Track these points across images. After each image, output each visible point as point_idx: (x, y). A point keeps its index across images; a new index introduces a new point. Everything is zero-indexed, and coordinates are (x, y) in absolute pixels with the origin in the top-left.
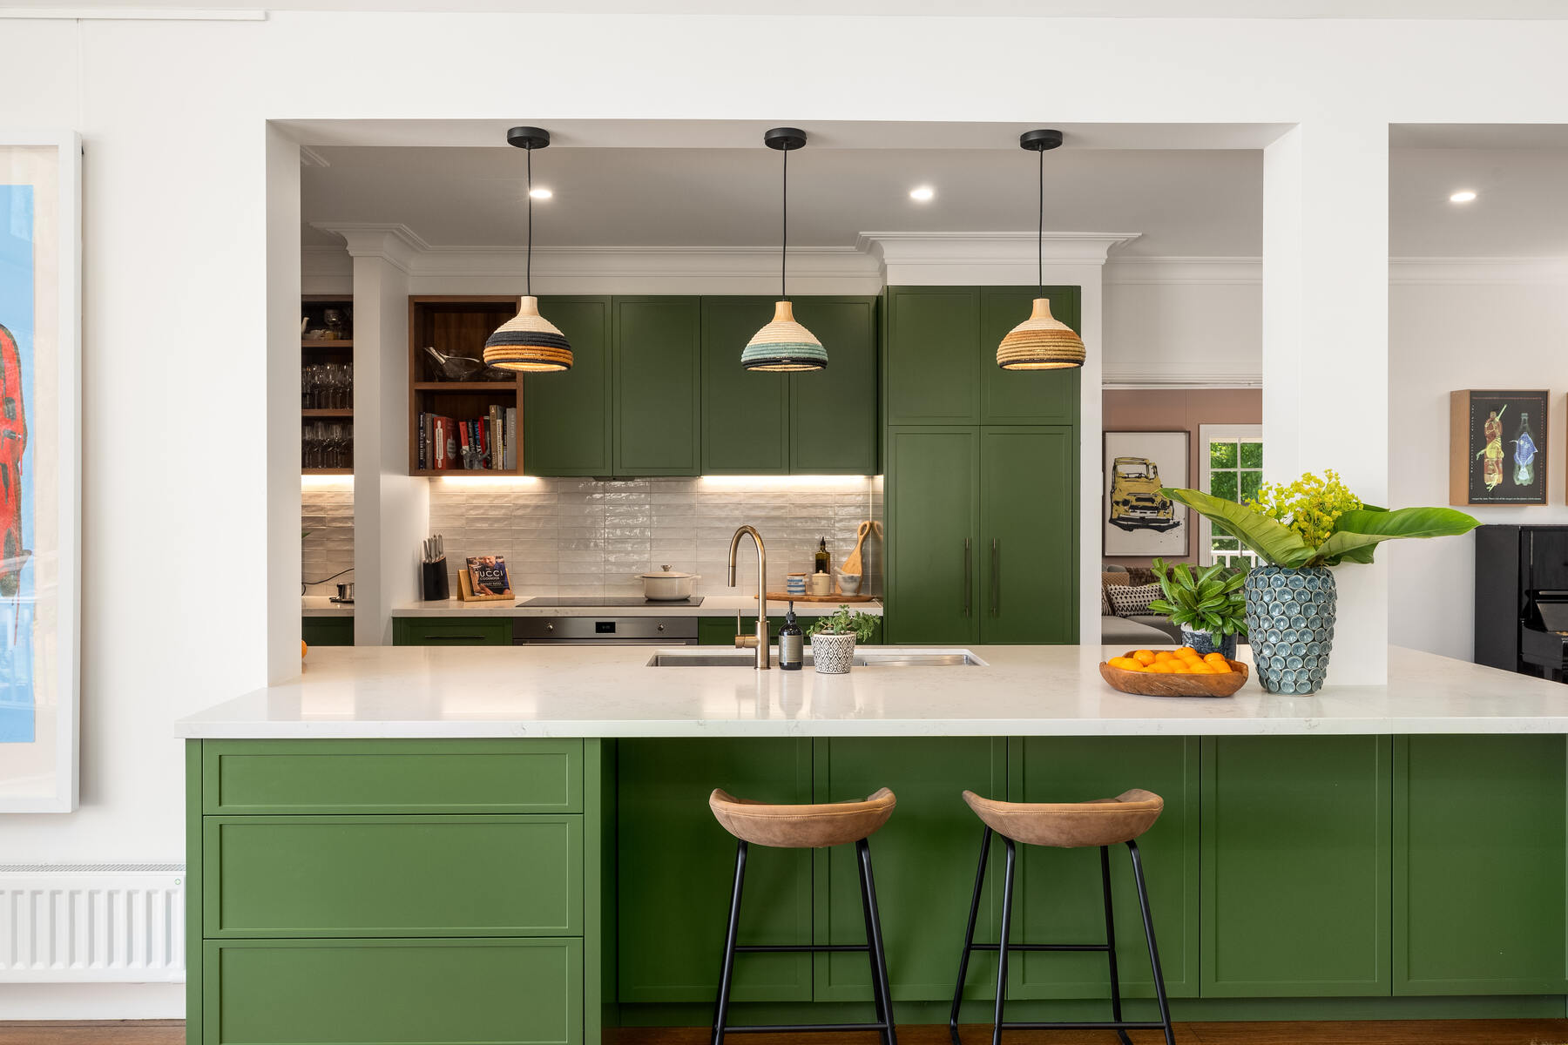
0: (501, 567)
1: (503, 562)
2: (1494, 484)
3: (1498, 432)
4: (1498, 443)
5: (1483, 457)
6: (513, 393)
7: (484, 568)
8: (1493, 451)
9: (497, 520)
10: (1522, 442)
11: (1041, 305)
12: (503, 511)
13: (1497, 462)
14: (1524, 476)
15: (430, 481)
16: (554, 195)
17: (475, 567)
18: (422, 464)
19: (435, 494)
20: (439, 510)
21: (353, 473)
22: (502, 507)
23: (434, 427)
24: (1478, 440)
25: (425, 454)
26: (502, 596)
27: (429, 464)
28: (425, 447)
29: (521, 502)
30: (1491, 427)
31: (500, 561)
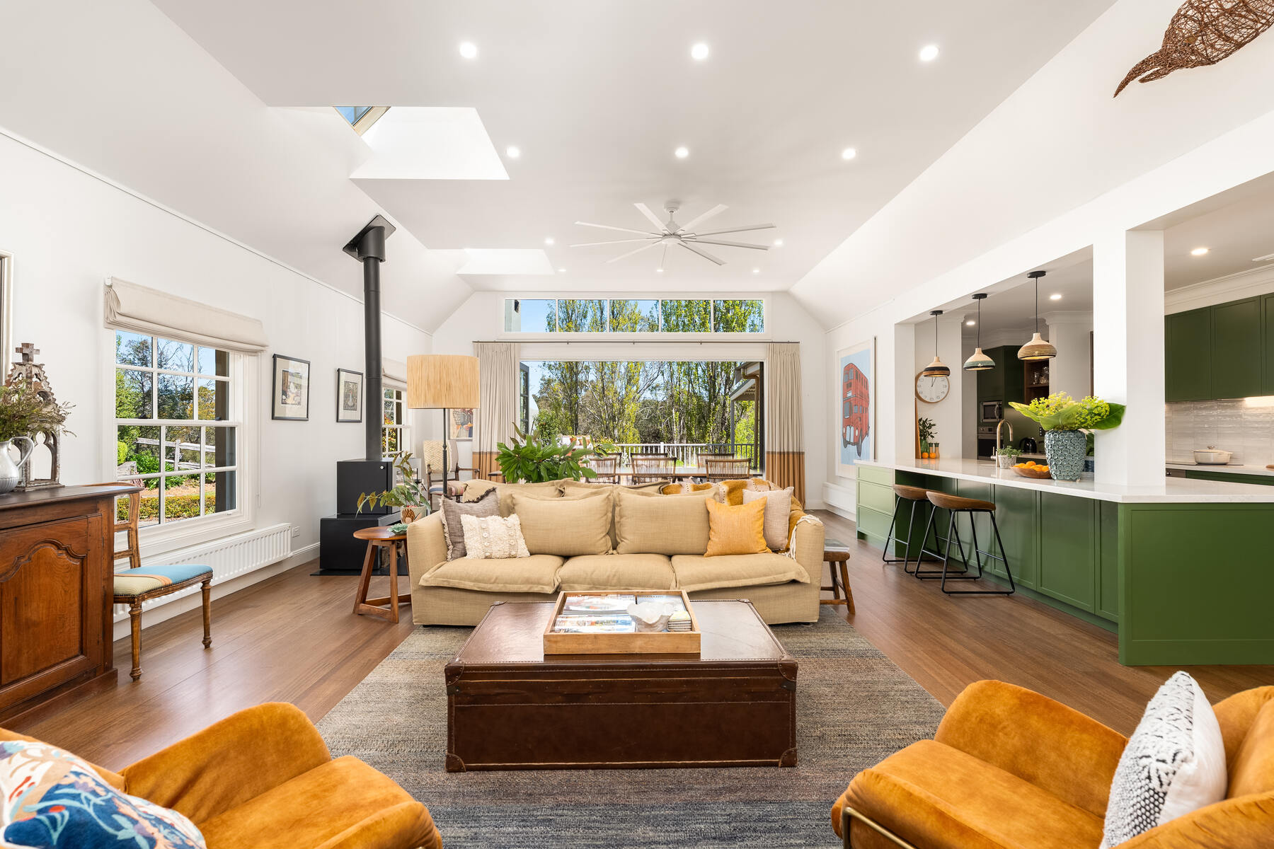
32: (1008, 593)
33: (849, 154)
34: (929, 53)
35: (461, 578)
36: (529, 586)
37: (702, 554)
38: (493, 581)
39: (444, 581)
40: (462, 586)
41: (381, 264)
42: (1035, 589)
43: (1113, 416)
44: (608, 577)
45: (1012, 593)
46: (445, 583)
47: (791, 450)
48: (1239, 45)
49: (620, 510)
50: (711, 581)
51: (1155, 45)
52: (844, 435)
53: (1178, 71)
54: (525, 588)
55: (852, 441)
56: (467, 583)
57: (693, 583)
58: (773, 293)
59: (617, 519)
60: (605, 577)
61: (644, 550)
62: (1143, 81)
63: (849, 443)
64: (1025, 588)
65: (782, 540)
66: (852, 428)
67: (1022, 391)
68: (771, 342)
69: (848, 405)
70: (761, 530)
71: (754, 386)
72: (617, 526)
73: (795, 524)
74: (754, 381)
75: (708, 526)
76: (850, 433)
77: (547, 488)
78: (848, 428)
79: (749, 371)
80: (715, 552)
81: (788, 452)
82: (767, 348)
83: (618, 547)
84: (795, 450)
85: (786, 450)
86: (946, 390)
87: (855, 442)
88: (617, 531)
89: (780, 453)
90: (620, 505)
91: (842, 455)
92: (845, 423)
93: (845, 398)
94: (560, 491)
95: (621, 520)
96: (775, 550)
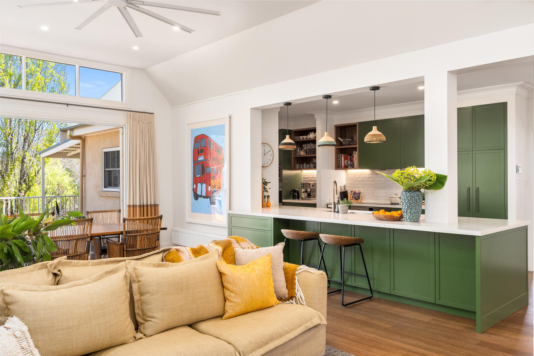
0: (359, 193)
1: (360, 192)
6: (356, 148)
7: (355, 193)
9: (360, 181)
11: (375, 128)
12: (361, 179)
15: (346, 171)
16: (339, 102)
17: (352, 193)
18: (338, 166)
19: (347, 174)
20: (348, 178)
21: (316, 169)
22: (361, 178)
23: (342, 157)
25: (339, 164)
26: (357, 201)
27: (340, 167)
28: (339, 163)
29: (365, 176)
31: (359, 192)
32: (370, 298)
37: (221, 316)
42: (388, 292)
43: (439, 181)
45: (372, 297)
47: (149, 204)
49: (139, 287)
52: (195, 191)
55: (204, 194)
58: (132, 69)
59: (136, 297)
61: (171, 325)
63: (201, 196)
64: (379, 292)
65: (284, 291)
66: (204, 185)
67: (290, 159)
68: (131, 111)
69: (199, 167)
70: (273, 284)
71: (76, 146)
72: (136, 305)
73: (294, 275)
74: (79, 141)
75: (223, 287)
76: (202, 189)
77: (34, 273)
78: (199, 185)
79: (77, 133)
80: (238, 310)
81: (147, 205)
82: (127, 115)
83: (141, 328)
84: (153, 203)
85: (145, 204)
86: (271, 158)
87: (208, 196)
88: (137, 311)
89: (140, 206)
90: (139, 281)
91: (193, 205)
92: (196, 181)
93: (196, 162)
94: (55, 275)
95: (143, 298)
96: (281, 299)
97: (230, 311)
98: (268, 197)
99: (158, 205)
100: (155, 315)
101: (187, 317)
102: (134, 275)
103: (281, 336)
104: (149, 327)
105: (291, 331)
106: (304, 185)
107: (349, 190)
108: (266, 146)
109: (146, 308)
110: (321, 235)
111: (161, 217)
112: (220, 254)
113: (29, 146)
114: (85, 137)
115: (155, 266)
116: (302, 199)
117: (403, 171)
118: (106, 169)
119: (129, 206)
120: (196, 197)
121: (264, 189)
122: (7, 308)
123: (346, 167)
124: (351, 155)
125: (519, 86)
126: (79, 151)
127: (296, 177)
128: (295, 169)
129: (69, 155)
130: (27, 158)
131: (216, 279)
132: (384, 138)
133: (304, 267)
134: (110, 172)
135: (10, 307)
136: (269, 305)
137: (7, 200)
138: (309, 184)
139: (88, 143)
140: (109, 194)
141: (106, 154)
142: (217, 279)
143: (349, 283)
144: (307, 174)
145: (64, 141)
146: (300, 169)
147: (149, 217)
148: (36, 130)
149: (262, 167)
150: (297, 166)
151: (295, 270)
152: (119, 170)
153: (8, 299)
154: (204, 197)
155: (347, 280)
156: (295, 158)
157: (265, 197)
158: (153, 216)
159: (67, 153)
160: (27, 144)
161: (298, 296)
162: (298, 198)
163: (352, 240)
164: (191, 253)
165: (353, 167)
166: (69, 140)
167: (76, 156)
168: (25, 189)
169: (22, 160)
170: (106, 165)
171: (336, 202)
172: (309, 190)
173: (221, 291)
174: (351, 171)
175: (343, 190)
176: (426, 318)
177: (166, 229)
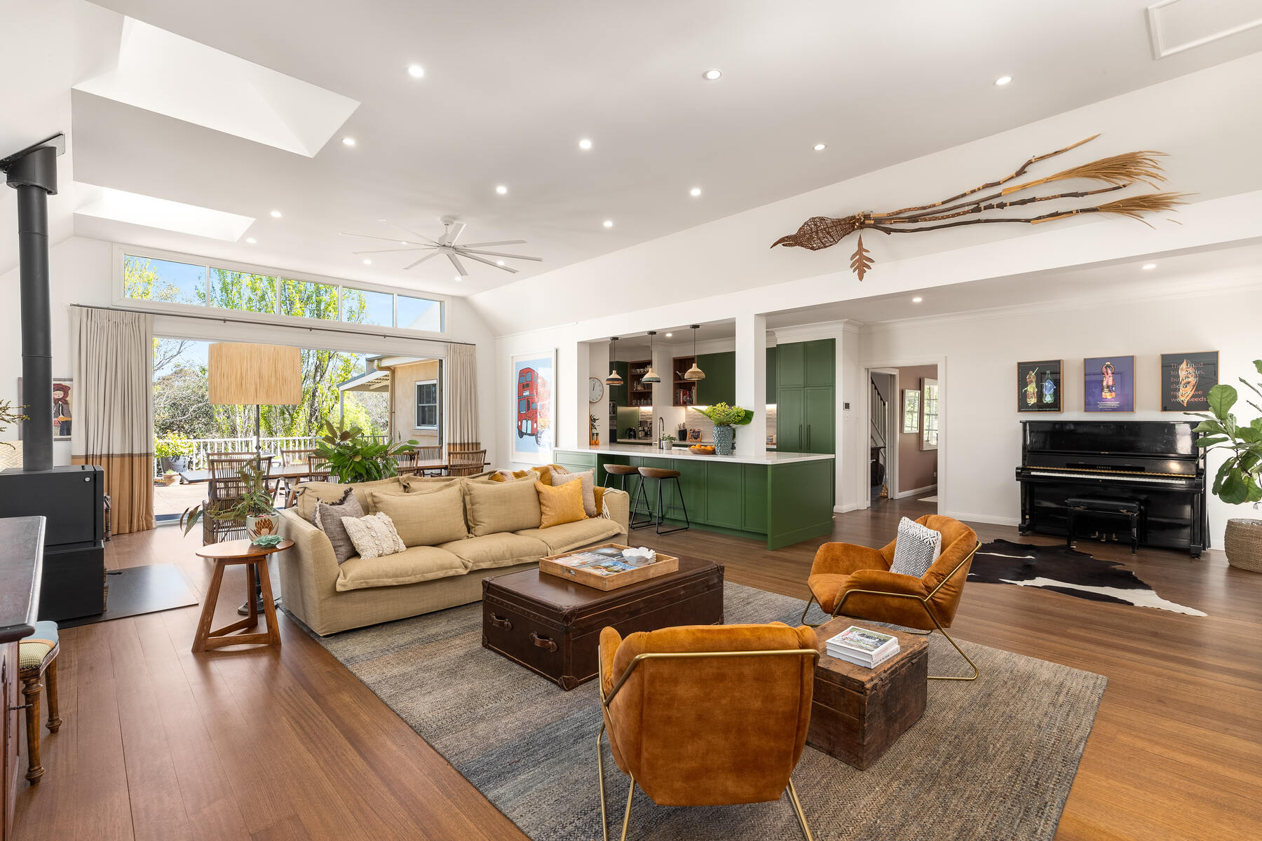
0: (699, 432)
2: (1032, 403)
3: (1034, 380)
4: (1034, 385)
5: (1026, 391)
7: (694, 432)
8: (1031, 388)
9: (699, 418)
10: (1047, 384)
11: (694, 365)
13: (1034, 393)
14: (1048, 399)
15: (685, 408)
17: (691, 431)
18: (676, 403)
19: (686, 411)
20: (688, 415)
21: (652, 406)
22: (699, 415)
23: (680, 393)
24: (1022, 383)
25: (678, 401)
26: (697, 440)
27: (679, 403)
28: (678, 399)
29: (704, 413)
30: (1030, 378)
31: (699, 430)
32: (686, 528)
33: (608, 224)
34: (696, 192)
35: (379, 577)
36: (445, 571)
37: (537, 527)
38: (410, 573)
39: (361, 583)
40: (381, 584)
41: (49, 197)
42: (702, 523)
43: (747, 417)
44: (503, 552)
45: (688, 527)
46: (364, 584)
47: (470, 441)
48: (826, 247)
49: (470, 499)
50: (572, 543)
51: (794, 232)
52: (520, 428)
53: (797, 248)
54: (441, 574)
55: (529, 432)
56: (385, 580)
57: (562, 546)
58: (453, 297)
59: (469, 506)
60: (501, 553)
62: (783, 245)
63: (526, 434)
64: (696, 523)
65: (593, 508)
66: (530, 422)
67: (627, 394)
68: (451, 342)
69: (524, 403)
70: (582, 502)
71: (385, 378)
72: (468, 513)
73: (602, 496)
74: (387, 373)
75: (540, 503)
76: (527, 426)
77: (390, 485)
78: (524, 421)
79: (385, 363)
80: (552, 522)
81: (468, 443)
82: (447, 347)
83: (472, 530)
84: (474, 441)
85: (466, 442)
86: (601, 393)
87: (534, 433)
88: (468, 517)
89: (461, 444)
90: (471, 494)
91: (517, 444)
92: (521, 418)
93: (520, 397)
94: (405, 487)
95: (474, 507)
96: (591, 516)
97: (545, 523)
98: (597, 434)
99: (479, 443)
100: (483, 520)
101: (509, 523)
102: (467, 489)
103: (585, 539)
104: (479, 529)
105: (595, 536)
106: (642, 423)
107: (688, 428)
108: (596, 380)
109: (476, 514)
110: (639, 468)
111: (485, 452)
112: (539, 478)
113: (321, 377)
114: (395, 368)
115: (483, 483)
116: (639, 438)
117: (714, 407)
118: (420, 405)
119: (449, 444)
120: (521, 434)
121: (592, 426)
122: (376, 507)
123: (685, 404)
124: (690, 390)
125: (846, 322)
126: (388, 383)
127: (634, 414)
128: (631, 405)
129: (372, 388)
130: (318, 390)
131: (533, 497)
132: (703, 375)
133: (611, 489)
134: (423, 407)
135: (377, 505)
136: (579, 519)
137: (294, 441)
138: (647, 422)
139: (399, 374)
140: (423, 433)
141: (420, 387)
142: (535, 496)
143: (668, 516)
144: (645, 410)
145: (371, 371)
146: (636, 405)
147: (471, 451)
148: (330, 358)
149: (590, 402)
150: (634, 402)
151: (604, 491)
152: (435, 406)
153: (376, 500)
154: (529, 435)
155: (667, 512)
156: (631, 393)
157: (593, 434)
158: (475, 451)
159: (370, 385)
160: (319, 374)
161: (604, 512)
162: (635, 438)
163: (668, 472)
164: (513, 476)
165: (691, 403)
166: (375, 371)
167: (384, 388)
168: (316, 428)
169: (313, 393)
170: (420, 400)
171: (661, 439)
172: (646, 428)
173: (538, 506)
174: (690, 408)
175: (682, 429)
176: (729, 542)
177: (489, 464)
